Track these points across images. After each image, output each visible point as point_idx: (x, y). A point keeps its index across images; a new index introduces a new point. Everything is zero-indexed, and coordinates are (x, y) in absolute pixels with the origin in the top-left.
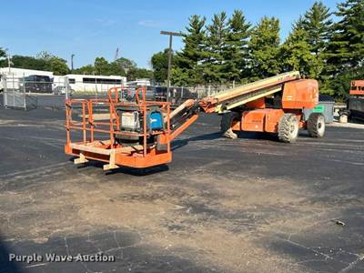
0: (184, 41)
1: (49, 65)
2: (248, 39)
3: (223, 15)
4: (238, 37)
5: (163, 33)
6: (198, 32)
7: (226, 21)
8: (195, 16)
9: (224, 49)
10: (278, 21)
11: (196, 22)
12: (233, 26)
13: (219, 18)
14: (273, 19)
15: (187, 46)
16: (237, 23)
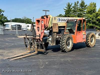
0: (65, 12)
1: (25, 21)
2: (86, 10)
3: (78, 2)
4: (83, 10)
5: (44, 11)
6: (69, 8)
7: (79, 4)
8: (69, 3)
9: (78, 14)
10: (95, 4)
11: (69, 5)
12: (81, 6)
13: (77, 3)
14: (94, 3)
15: (66, 13)
16: (82, 5)
